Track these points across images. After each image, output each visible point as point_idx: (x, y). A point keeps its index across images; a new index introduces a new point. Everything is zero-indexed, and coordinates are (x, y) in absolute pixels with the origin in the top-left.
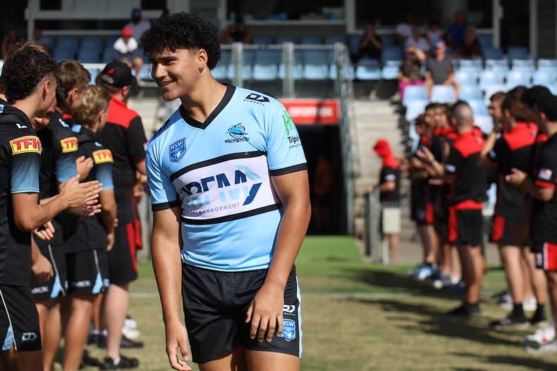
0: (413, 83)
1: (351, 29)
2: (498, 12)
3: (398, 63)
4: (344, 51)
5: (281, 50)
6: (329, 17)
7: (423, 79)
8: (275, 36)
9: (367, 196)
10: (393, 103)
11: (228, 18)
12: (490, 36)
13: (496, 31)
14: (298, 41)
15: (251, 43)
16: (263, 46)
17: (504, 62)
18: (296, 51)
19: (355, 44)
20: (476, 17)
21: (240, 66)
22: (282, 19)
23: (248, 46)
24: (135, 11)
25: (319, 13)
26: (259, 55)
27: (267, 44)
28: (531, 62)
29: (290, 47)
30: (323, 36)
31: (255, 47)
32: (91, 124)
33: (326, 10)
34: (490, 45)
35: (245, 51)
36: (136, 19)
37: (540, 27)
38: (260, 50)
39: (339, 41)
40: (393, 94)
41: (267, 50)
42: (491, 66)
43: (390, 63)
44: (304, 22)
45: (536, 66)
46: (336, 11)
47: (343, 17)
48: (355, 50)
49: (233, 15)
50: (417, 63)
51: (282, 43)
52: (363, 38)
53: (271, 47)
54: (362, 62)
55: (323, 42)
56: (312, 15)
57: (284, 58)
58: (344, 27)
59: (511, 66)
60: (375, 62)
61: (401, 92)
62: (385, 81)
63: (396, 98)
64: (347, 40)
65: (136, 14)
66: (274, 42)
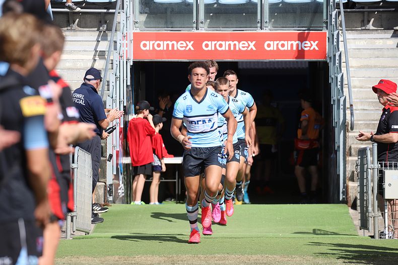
9: (362, 153)
32: (21, 62)
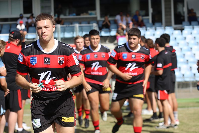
0: (122, 36)
1: (99, 18)
2: (151, 11)
3: (116, 30)
4: (96, 26)
5: (74, 27)
6: (91, 14)
7: (125, 35)
8: (72, 22)
10: (115, 44)
11: (55, 16)
12: (148, 19)
13: (150, 17)
14: (80, 23)
15: (63, 24)
16: (68, 25)
17: (154, 28)
18: (79, 27)
19: (101, 23)
20: (143, 12)
21: (60, 32)
22: (74, 16)
23: (62, 26)
24: (21, 15)
25: (87, 13)
26: (66, 29)
27: (69, 24)
28: (163, 27)
29: (77, 25)
30: (89, 21)
31: (65, 26)
33: (90, 12)
34: (148, 22)
35: (61, 27)
36: (21, 17)
37: (166, 15)
38: (66, 27)
39: (95, 23)
40: (115, 41)
41: (69, 27)
42: (149, 30)
43: (113, 30)
44: (82, 16)
45: (165, 29)
46: (93, 12)
47: (96, 14)
48: (101, 26)
49: (56, 15)
50: (123, 29)
51: (74, 24)
52: (104, 21)
53: (71, 25)
54: (103, 30)
55: (89, 23)
56: (85, 14)
57: (75, 29)
58: (96, 18)
59: (156, 29)
60: (107, 30)
61: (118, 40)
62: (111, 36)
63: (116, 42)
64: (98, 22)
65: (21, 16)
66: (72, 24)
